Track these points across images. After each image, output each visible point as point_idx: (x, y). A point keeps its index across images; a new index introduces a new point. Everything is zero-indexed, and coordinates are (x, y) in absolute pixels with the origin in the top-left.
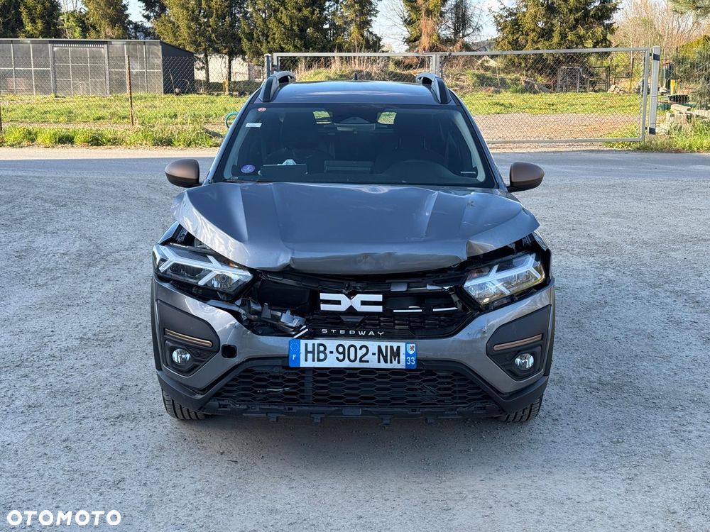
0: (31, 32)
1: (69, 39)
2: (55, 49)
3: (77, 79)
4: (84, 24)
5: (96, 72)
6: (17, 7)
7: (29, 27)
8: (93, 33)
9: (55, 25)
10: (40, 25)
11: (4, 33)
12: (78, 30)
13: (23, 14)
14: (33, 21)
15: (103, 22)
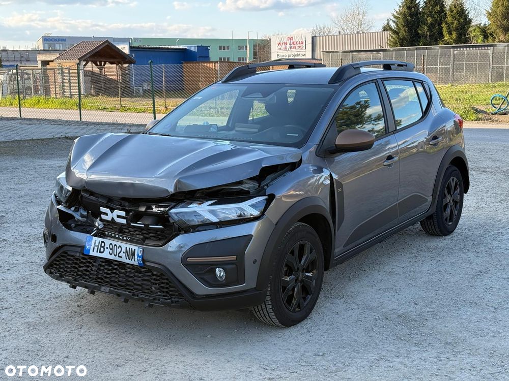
0: (448, 41)
1: (473, 44)
2: (455, 52)
3: (469, 73)
4: (485, 33)
5: (483, 67)
6: (440, 24)
7: (447, 37)
8: (490, 39)
9: (465, 35)
10: (454, 35)
11: (430, 42)
12: (481, 37)
13: (444, 29)
14: (450, 33)
15: (498, 31)
